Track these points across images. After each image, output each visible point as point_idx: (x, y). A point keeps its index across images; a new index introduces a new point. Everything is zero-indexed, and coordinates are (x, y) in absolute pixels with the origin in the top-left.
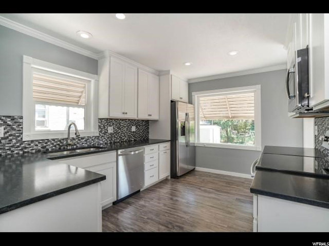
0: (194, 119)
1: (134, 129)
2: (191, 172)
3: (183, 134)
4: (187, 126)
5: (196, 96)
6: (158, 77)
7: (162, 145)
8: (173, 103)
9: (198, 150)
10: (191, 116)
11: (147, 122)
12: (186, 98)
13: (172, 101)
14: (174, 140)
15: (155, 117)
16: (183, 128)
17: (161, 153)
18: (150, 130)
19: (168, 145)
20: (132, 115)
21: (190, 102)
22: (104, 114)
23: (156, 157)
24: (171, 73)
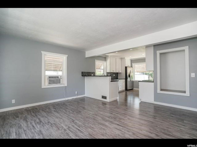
0: (133, 72)
1: (114, 75)
2: (132, 89)
3: (129, 77)
4: (130, 75)
5: (133, 64)
6: (121, 60)
7: (123, 80)
8: (126, 68)
9: (134, 83)
10: (132, 71)
11: (118, 73)
12: (130, 66)
13: (126, 67)
14: (126, 79)
15: (120, 72)
16: (129, 75)
17: (123, 82)
18: (118, 76)
19: (125, 80)
20: (115, 72)
21: (132, 67)
22: (108, 71)
23: (121, 83)
24: (125, 58)
